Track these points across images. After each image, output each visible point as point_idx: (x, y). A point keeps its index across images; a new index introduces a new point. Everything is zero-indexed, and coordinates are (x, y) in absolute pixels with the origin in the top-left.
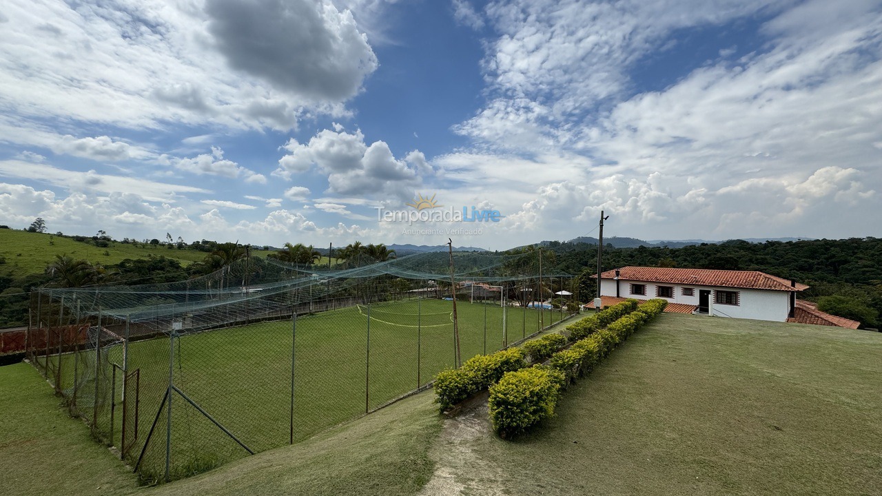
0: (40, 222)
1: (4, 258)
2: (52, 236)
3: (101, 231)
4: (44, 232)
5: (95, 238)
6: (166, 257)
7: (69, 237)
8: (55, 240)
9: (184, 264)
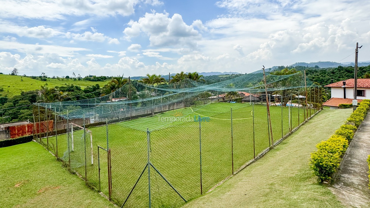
0: (15, 70)
1: (3, 88)
2: (21, 77)
3: (43, 73)
4: (18, 75)
5: (40, 77)
6: (74, 85)
7: (29, 77)
8: (24, 79)
9: (83, 88)
